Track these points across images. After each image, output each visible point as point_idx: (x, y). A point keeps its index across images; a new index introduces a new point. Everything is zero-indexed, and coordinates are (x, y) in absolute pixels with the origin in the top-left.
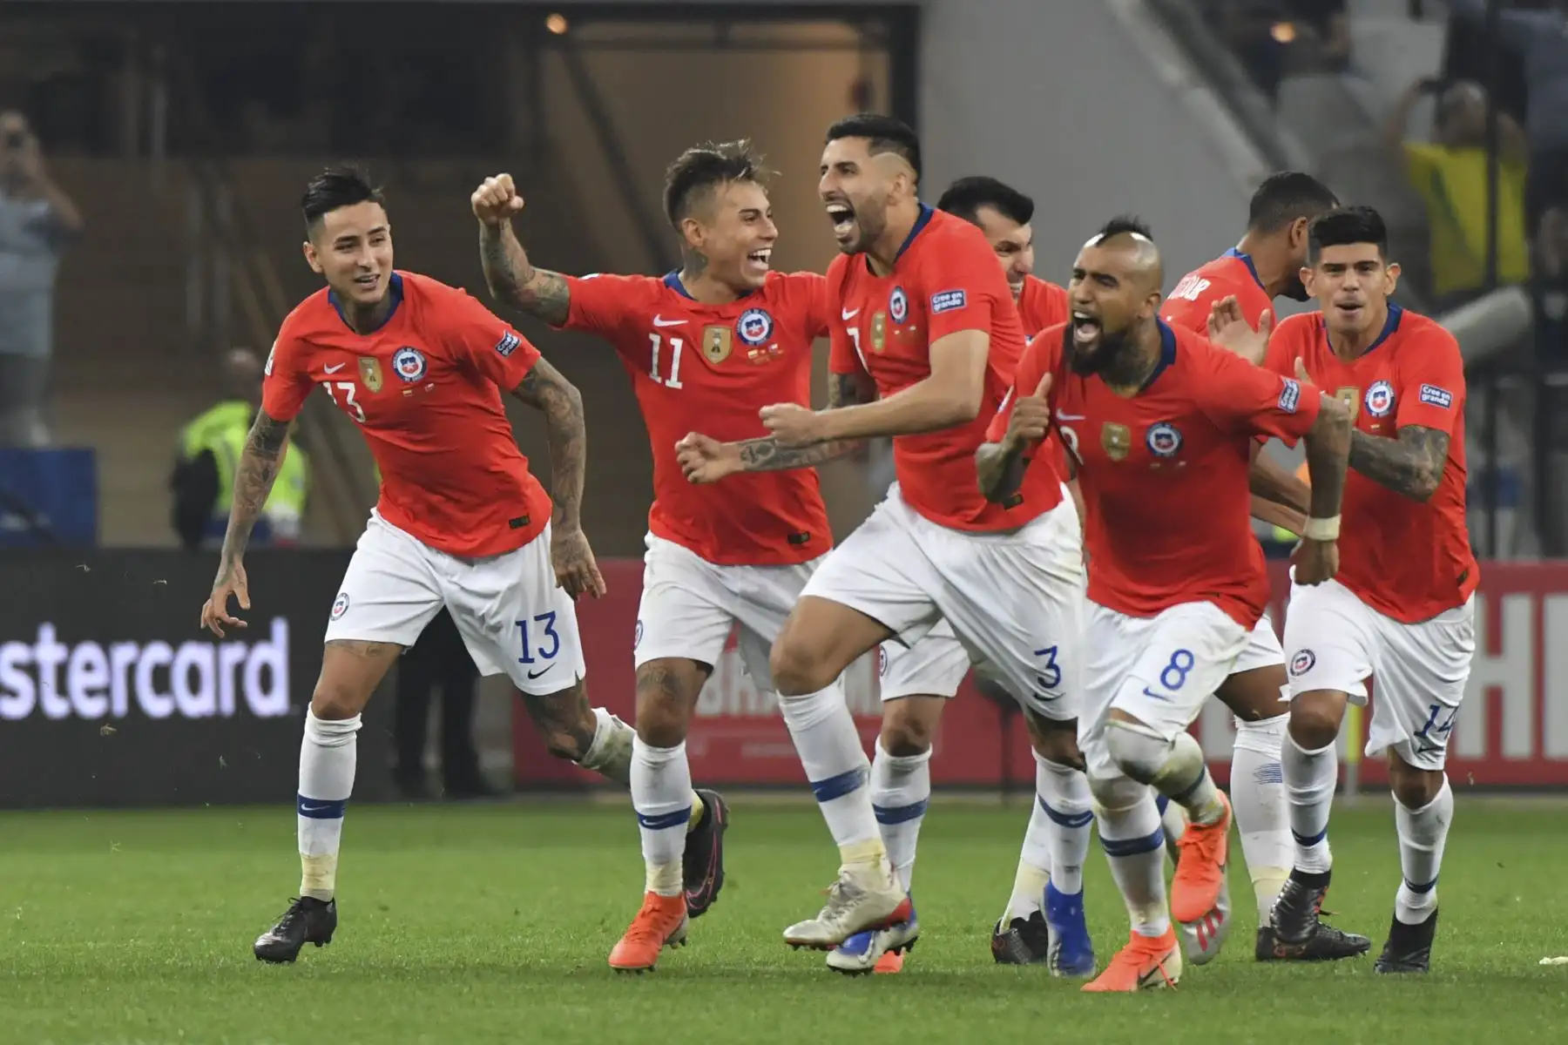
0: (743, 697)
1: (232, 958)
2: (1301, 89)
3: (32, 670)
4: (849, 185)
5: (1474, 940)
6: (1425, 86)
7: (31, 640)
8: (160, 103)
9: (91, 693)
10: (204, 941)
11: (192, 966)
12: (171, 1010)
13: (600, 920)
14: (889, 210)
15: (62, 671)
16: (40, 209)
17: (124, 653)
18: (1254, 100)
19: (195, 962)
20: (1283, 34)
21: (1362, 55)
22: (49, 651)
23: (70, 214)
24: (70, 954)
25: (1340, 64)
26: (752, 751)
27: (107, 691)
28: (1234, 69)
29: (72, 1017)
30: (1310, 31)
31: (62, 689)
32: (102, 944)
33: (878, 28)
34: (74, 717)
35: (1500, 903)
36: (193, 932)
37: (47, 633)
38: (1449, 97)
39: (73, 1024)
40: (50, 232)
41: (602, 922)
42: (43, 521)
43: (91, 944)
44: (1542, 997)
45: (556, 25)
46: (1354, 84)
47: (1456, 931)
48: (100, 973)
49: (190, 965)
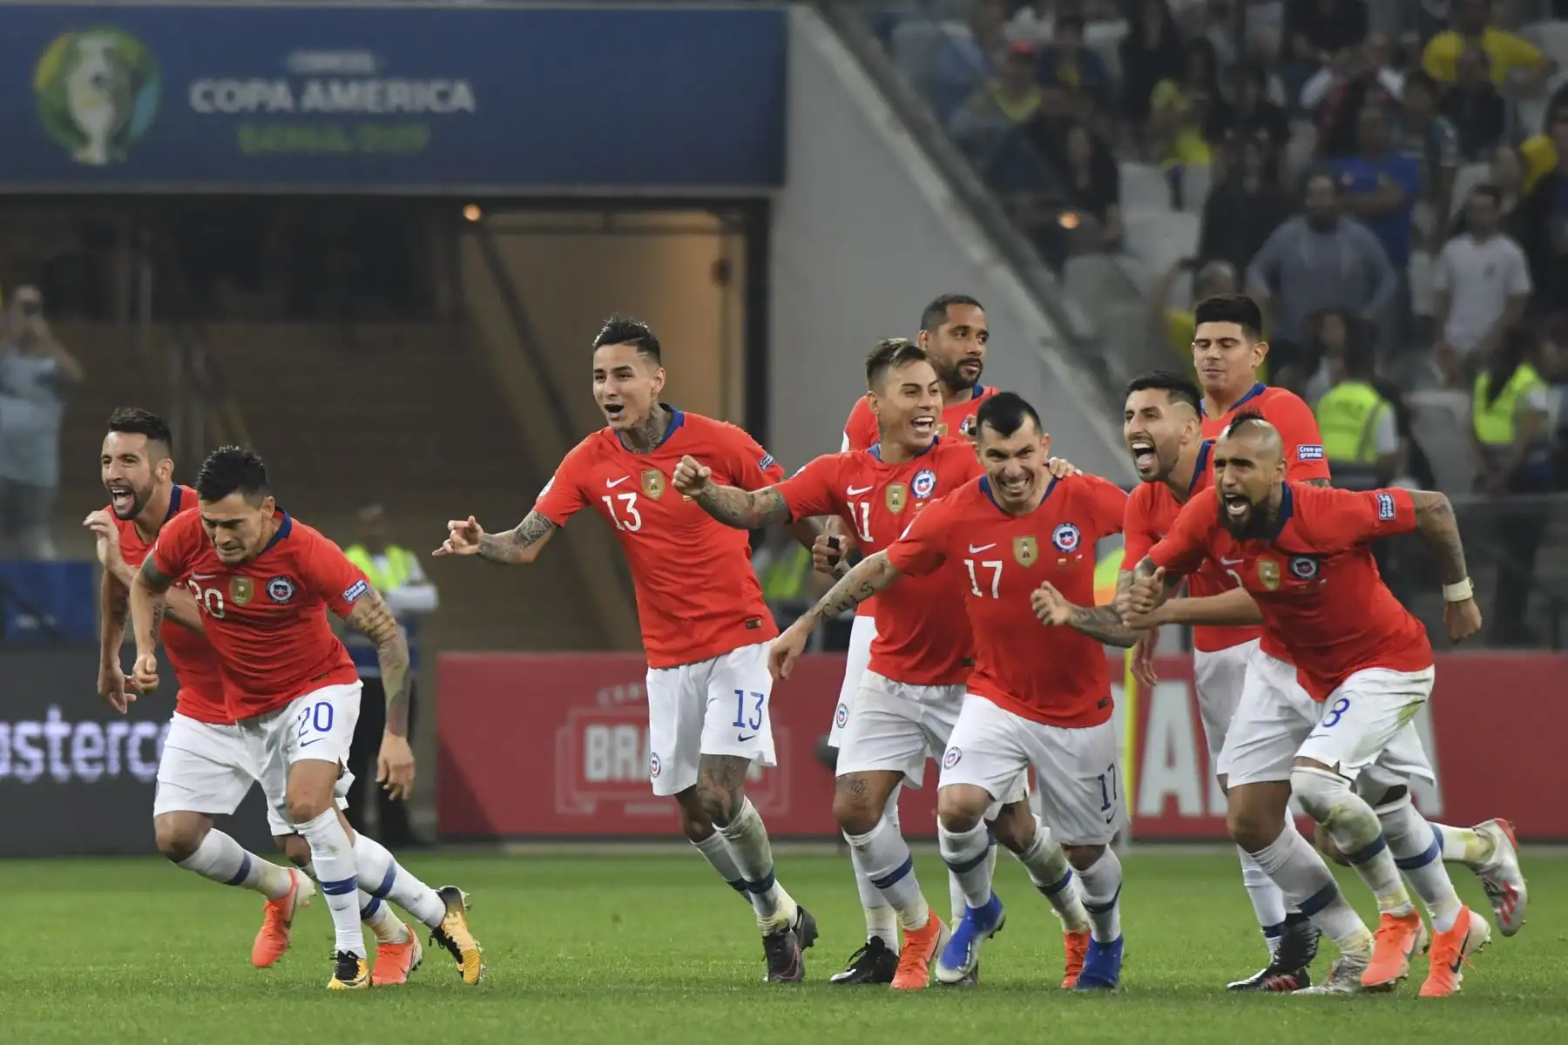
0: (626, 764)
1: (207, 979)
2: (1082, 266)
3: (40, 743)
4: (1153, 427)
5: (1225, 965)
6: (1186, 264)
7: (42, 719)
8: (147, 276)
9: (90, 761)
10: (184, 965)
11: (174, 986)
12: (157, 1022)
13: (509, 949)
14: (1182, 448)
15: (67, 743)
16: (48, 365)
17: (118, 730)
18: (1045, 276)
19: (176, 983)
20: (1068, 221)
21: (1133, 239)
22: (56, 729)
23: (74, 369)
24: (74, 976)
25: (1115, 246)
26: (632, 809)
27: (104, 760)
28: (1028, 249)
29: (75, 1027)
30: (1090, 219)
31: (67, 758)
32: (100, 968)
33: (736, 217)
34: (75, 779)
35: (1246, 933)
36: (175, 959)
37: (54, 714)
38: (1204, 273)
39: (77, 1033)
40: (55, 383)
41: (511, 951)
42: (51, 620)
43: (91, 968)
44: (1281, 1011)
45: (472, 214)
46: (1125, 263)
47: (1210, 957)
48: (98, 989)
49: (172, 985)
